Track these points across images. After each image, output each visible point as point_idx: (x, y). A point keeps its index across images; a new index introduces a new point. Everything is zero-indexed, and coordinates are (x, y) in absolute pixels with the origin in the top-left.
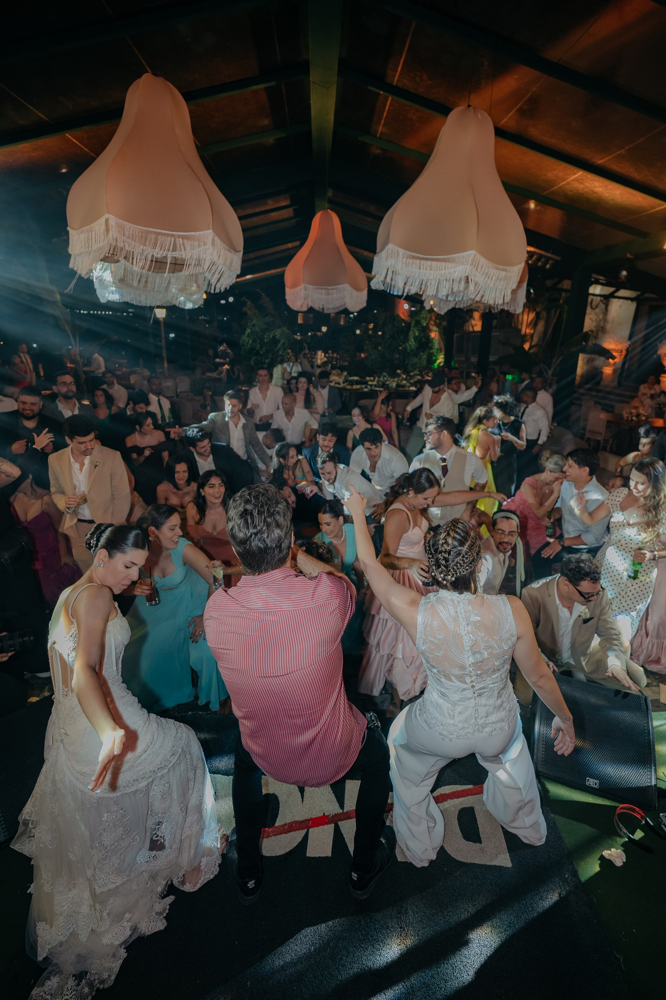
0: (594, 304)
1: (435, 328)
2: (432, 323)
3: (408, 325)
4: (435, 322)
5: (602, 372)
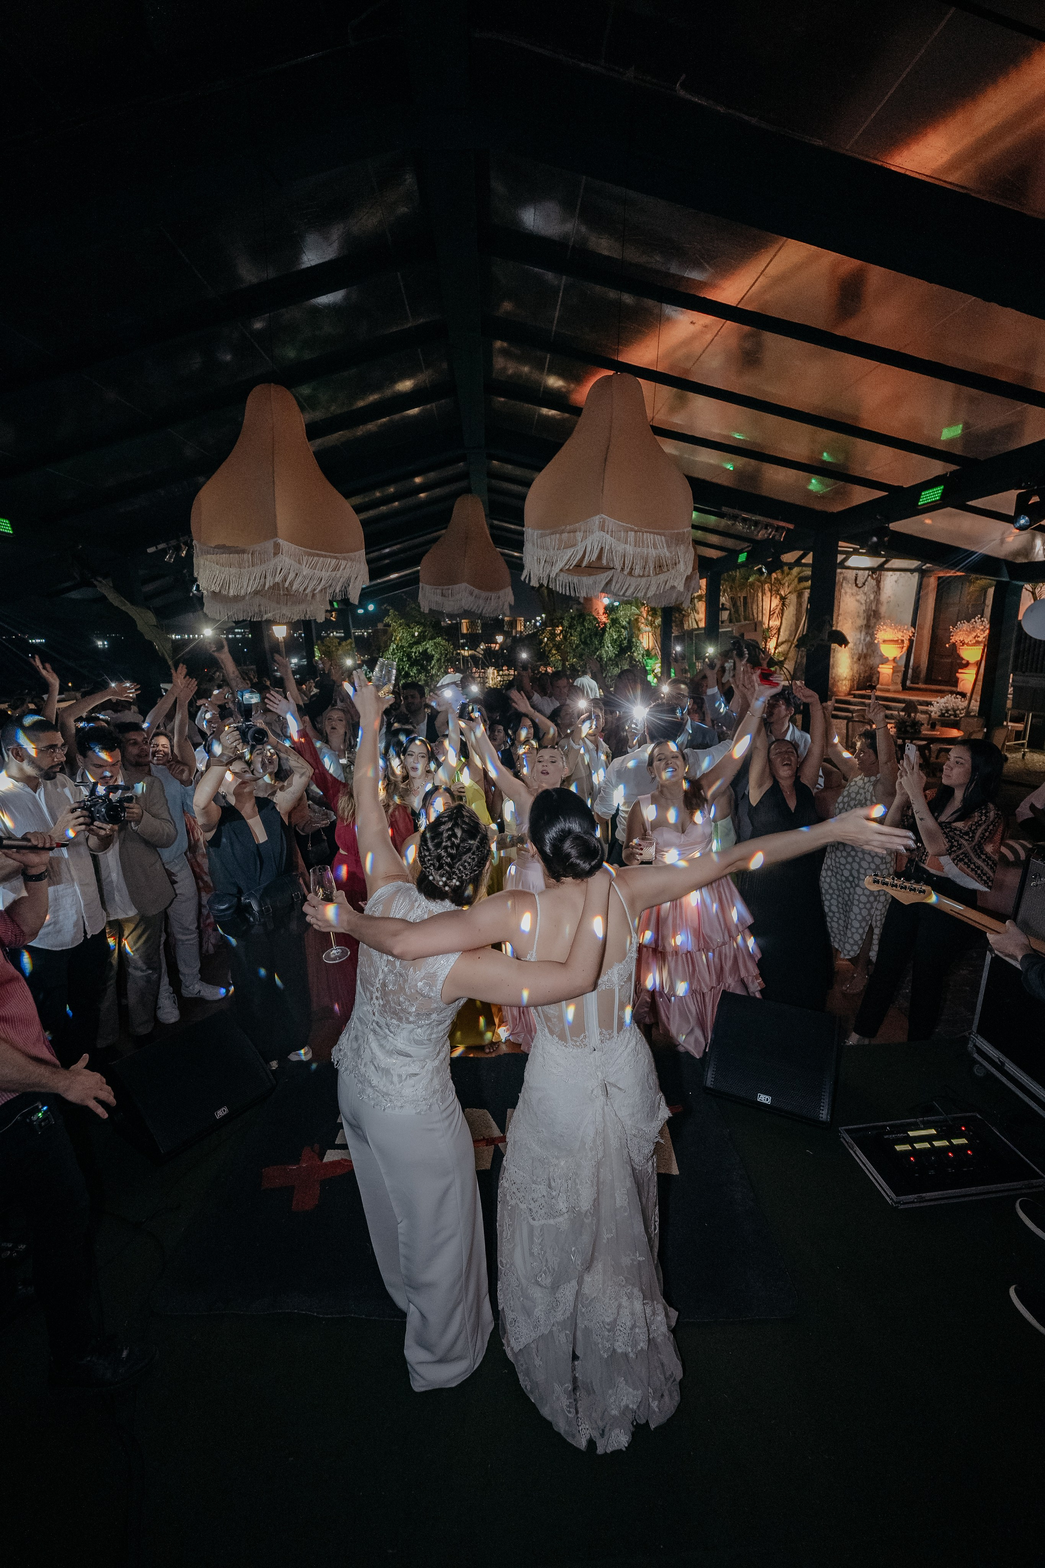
0: (860, 581)
1: (648, 629)
2: (643, 620)
3: (604, 626)
4: (646, 619)
5: (879, 672)
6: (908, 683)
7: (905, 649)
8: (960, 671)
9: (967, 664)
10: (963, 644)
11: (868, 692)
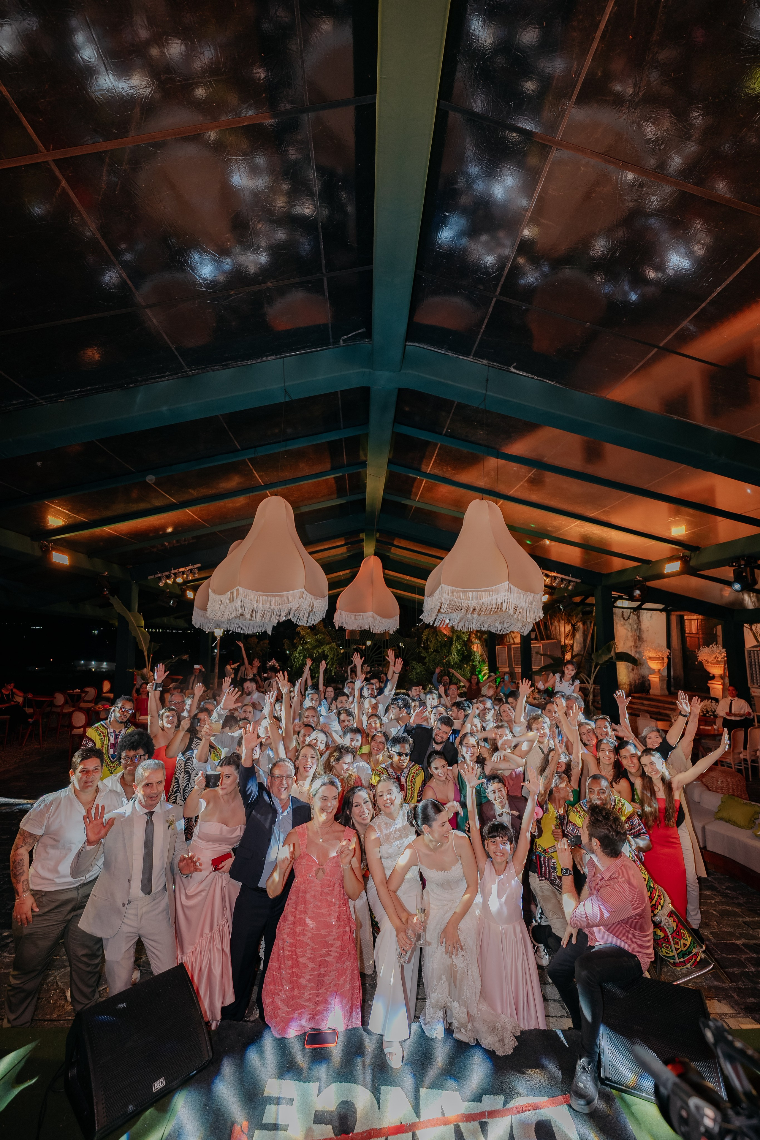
0: (626, 616)
1: (477, 641)
2: (474, 635)
3: (450, 639)
4: (476, 635)
5: (649, 680)
6: (672, 689)
7: (666, 664)
8: (709, 682)
9: (713, 677)
10: (708, 663)
11: (644, 695)
